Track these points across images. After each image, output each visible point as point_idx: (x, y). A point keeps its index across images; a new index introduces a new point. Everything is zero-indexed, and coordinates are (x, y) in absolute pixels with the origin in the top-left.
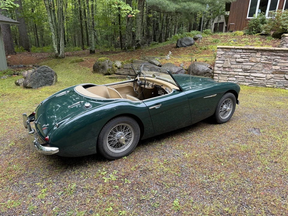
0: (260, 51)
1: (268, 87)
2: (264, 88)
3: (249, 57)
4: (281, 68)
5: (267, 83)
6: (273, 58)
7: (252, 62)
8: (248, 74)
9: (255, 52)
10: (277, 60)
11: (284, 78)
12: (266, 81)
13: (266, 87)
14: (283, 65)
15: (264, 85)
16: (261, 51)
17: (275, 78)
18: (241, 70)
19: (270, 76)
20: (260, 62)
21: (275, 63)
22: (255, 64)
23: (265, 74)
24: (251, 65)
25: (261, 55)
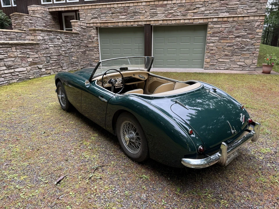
0: (14, 46)
1: (32, 79)
2: (30, 81)
3: (7, 52)
4: (33, 60)
5: (30, 75)
6: (25, 51)
7: (12, 57)
8: (12, 71)
9: (9, 46)
10: (28, 52)
11: (37, 68)
12: (28, 74)
13: (30, 79)
14: (33, 57)
15: (28, 78)
17: (33, 69)
18: (5, 68)
19: (29, 68)
20: (18, 56)
21: (28, 55)
22: (14, 59)
23: (25, 67)
24: (12, 61)
25: (16, 49)
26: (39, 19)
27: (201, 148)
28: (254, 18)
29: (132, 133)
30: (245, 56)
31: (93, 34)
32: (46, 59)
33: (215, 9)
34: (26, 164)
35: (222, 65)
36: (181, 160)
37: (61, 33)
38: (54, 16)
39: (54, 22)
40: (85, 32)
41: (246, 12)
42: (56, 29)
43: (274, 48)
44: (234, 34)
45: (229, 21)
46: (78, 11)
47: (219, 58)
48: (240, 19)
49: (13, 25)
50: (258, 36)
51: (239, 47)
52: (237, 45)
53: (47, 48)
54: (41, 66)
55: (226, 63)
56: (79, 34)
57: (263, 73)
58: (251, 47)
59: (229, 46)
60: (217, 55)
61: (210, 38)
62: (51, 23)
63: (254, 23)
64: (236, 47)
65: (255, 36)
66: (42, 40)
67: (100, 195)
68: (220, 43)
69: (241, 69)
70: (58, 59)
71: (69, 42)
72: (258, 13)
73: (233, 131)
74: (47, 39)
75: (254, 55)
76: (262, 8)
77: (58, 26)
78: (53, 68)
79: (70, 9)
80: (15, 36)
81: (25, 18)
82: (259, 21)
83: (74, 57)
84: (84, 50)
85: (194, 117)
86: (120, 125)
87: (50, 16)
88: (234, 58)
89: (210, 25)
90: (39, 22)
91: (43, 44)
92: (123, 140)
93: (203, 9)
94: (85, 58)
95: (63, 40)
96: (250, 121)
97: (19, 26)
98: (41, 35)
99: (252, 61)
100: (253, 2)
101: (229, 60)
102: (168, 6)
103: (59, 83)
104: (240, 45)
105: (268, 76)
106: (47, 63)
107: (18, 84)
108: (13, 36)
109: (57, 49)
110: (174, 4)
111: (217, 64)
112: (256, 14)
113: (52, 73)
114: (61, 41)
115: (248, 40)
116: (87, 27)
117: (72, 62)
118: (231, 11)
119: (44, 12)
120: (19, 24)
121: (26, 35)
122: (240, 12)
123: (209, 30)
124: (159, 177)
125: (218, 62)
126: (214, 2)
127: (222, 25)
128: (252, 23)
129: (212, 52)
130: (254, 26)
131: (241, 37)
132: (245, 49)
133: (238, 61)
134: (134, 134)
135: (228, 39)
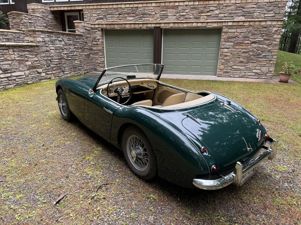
1: (30, 84)
2: (28, 86)
3: (3, 55)
4: (32, 63)
5: (28, 80)
6: (24, 54)
7: (9, 60)
8: (9, 75)
9: (6, 48)
10: (27, 55)
11: (36, 72)
12: (26, 78)
13: (28, 84)
14: (32, 60)
15: (26, 83)
16: (12, 48)
17: (31, 73)
18: (1, 72)
19: (27, 72)
20: (15, 59)
21: (26, 58)
22: (11, 62)
23: (23, 71)
24: (9, 64)
25: (13, 51)
26: (39, 18)
27: (215, 167)
28: (272, 23)
29: (140, 149)
30: (262, 64)
31: (98, 36)
32: (47, 63)
33: (230, 12)
34: (22, 180)
35: (237, 73)
36: (193, 181)
37: (63, 34)
38: (56, 16)
39: (55, 22)
40: (89, 34)
41: (263, 16)
42: (58, 30)
43: (292, 55)
44: (250, 40)
45: (244, 26)
46: (82, 10)
47: (233, 65)
48: (257, 23)
49: (11, 24)
50: (275, 43)
51: (255, 53)
52: (253, 51)
53: (48, 51)
54: (40, 70)
55: (240, 71)
56: (82, 35)
57: (280, 82)
58: (268, 54)
59: (244, 52)
60: (231, 61)
61: (224, 43)
62: (53, 24)
63: (272, 28)
64: (252, 54)
65: (272, 42)
66: (43, 42)
67: (103, 217)
68: (235, 49)
69: (257, 78)
70: (60, 63)
71: (72, 45)
72: (276, 17)
73: (249, 149)
74: (48, 41)
75: (271, 63)
76: (281, 13)
77: (59, 26)
78: (54, 72)
79: (73, 8)
80: (13, 36)
81: (24, 18)
82: (277, 26)
83: (77, 60)
84: (88, 53)
85: (206, 132)
86: (126, 140)
87: (51, 15)
88: (250, 65)
89: (224, 29)
90: (39, 22)
91: (43, 46)
92: (130, 156)
93: (217, 12)
94: (88, 62)
95: (65, 43)
96: (267, 137)
97: (17, 26)
98: (41, 36)
99: (269, 68)
100: (271, 6)
101: (244, 67)
102: (180, 8)
103: (60, 91)
104: (256, 51)
105: (286, 86)
106: (47, 67)
107: (15, 90)
108: (10, 37)
109: (58, 51)
110: (187, 6)
111: (231, 71)
112: (274, 19)
113: (53, 78)
114: (63, 43)
115: (265, 46)
116: (92, 28)
117: (75, 66)
118: (248, 14)
119: (44, 11)
120: (17, 23)
121: (25, 36)
122: (257, 16)
123: (223, 34)
124: (168, 198)
125: (233, 69)
126: (229, 5)
127: (237, 29)
128: (269, 28)
129: (226, 58)
130: (272, 31)
131: (257, 43)
132: (261, 56)
133: (253, 68)
134: (141, 150)
135: (244, 44)
